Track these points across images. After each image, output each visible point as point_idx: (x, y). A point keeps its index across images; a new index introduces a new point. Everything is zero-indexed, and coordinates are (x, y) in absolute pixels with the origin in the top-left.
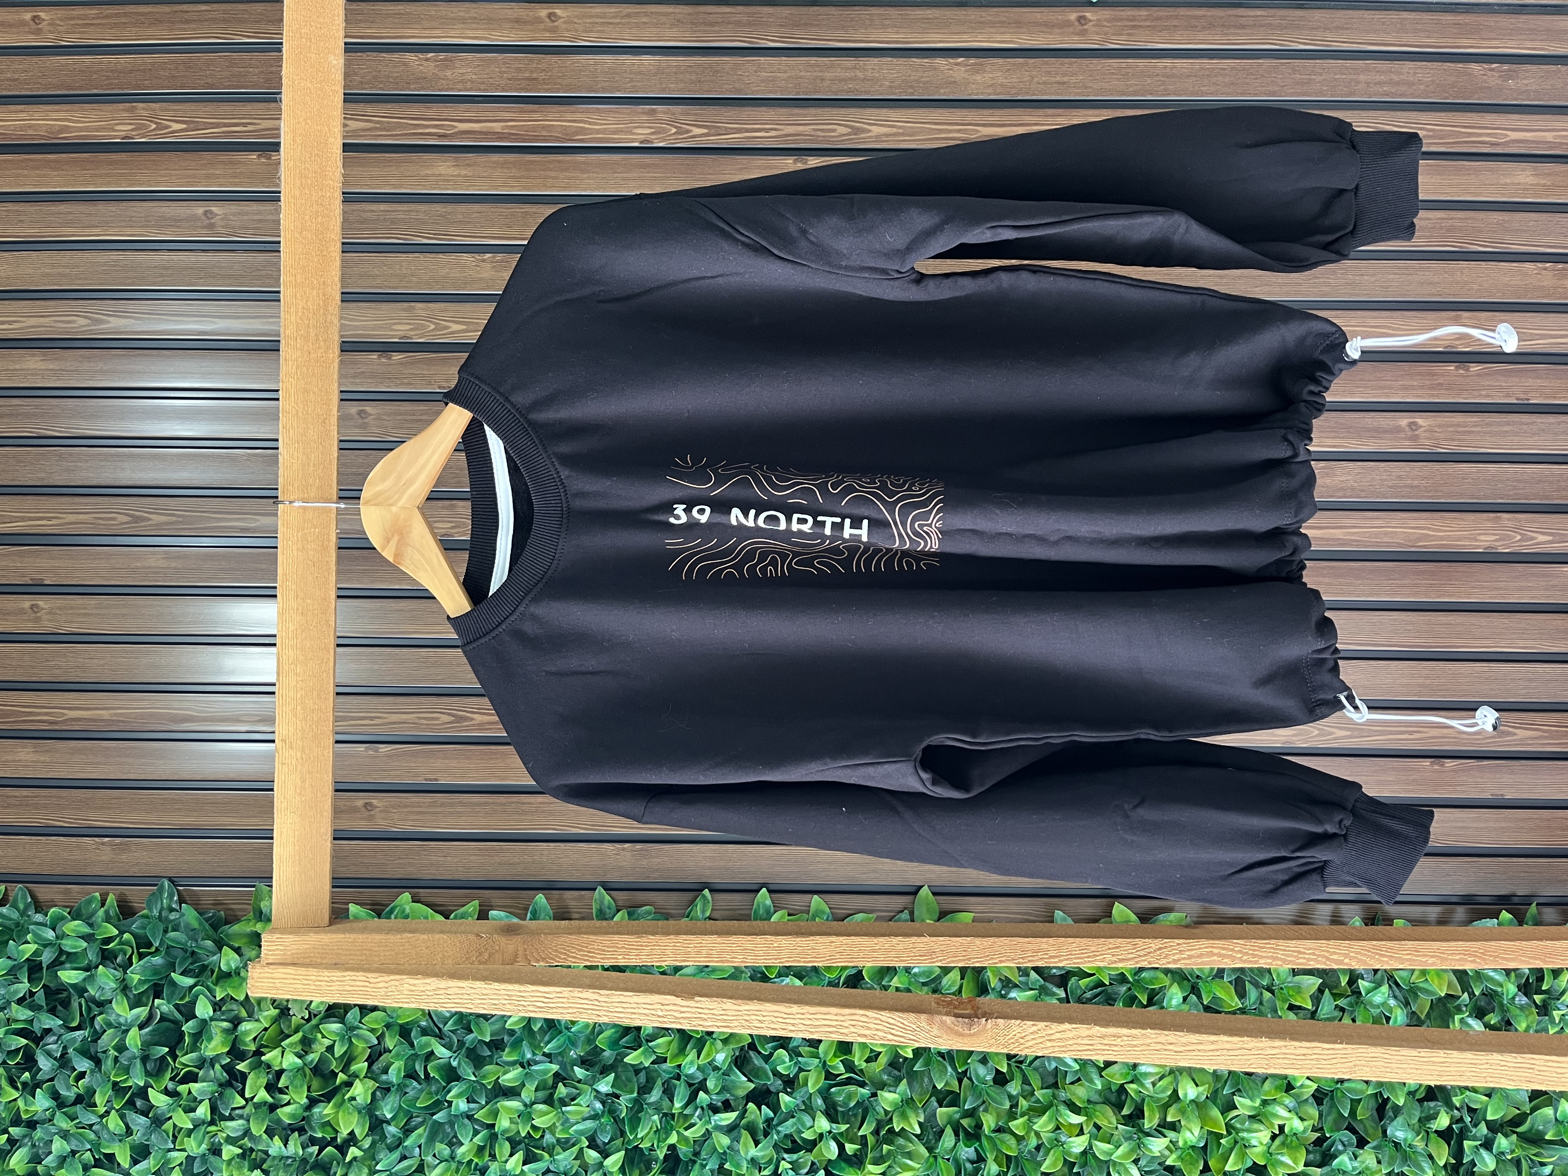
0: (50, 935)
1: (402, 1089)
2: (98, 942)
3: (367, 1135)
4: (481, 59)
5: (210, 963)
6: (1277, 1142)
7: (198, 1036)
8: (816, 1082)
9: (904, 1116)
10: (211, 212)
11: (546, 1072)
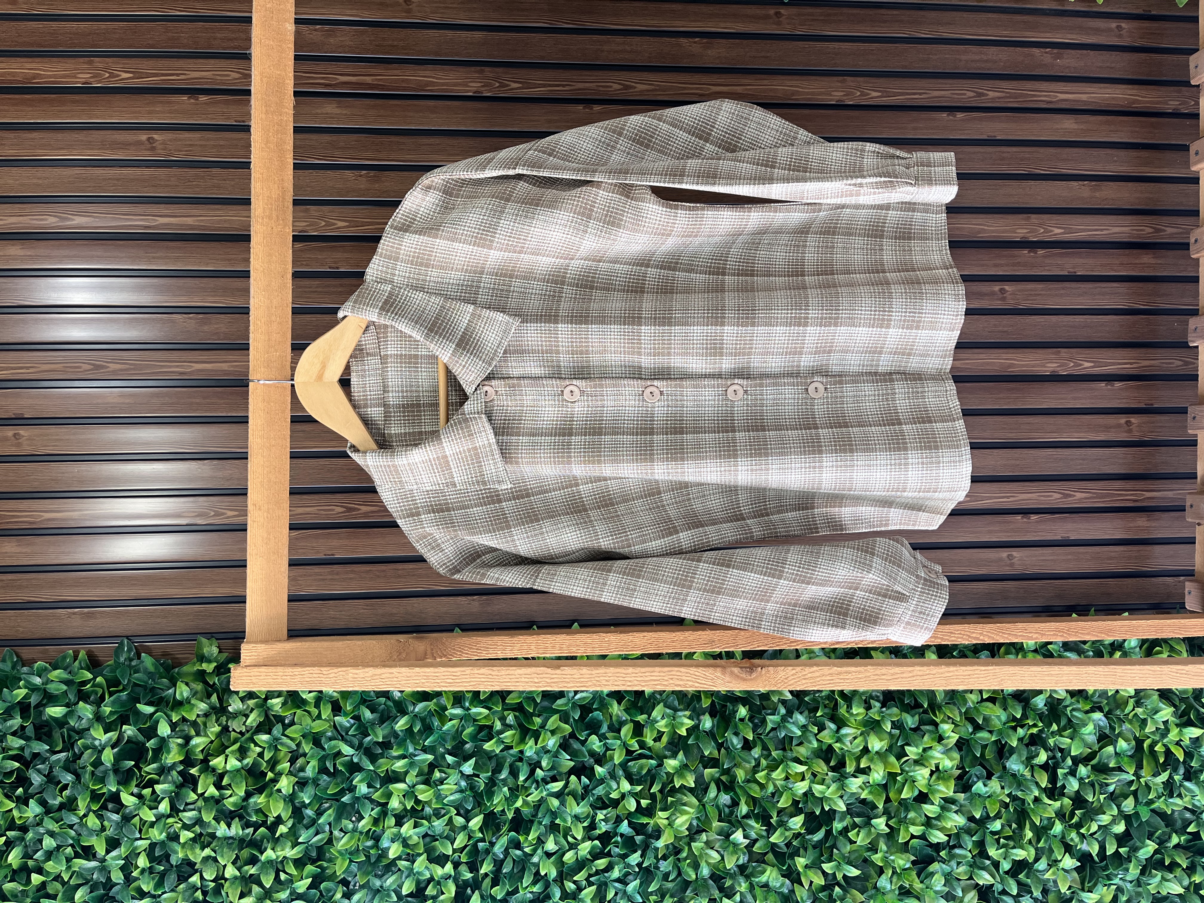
0: (37, 680)
1: (316, 782)
2: (75, 685)
3: (290, 817)
4: (355, 31)
5: (166, 696)
6: (934, 777)
7: (158, 751)
8: (620, 756)
9: (682, 776)
10: (152, 138)
11: (424, 761)
